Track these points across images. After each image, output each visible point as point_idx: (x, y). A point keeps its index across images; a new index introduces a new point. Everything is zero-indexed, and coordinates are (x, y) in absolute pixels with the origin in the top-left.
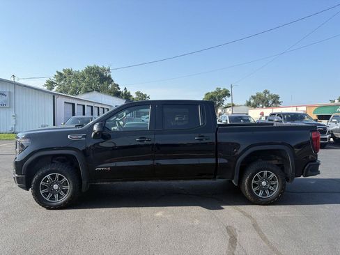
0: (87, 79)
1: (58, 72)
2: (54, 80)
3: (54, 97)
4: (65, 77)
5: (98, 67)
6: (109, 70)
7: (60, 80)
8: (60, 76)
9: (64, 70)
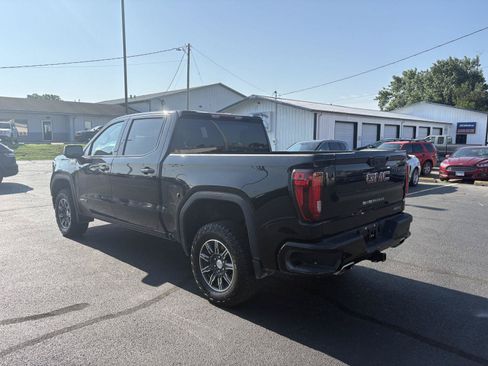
0: (436, 82)
1: (394, 77)
2: (389, 89)
3: (315, 115)
4: (404, 83)
5: (456, 60)
6: (476, 62)
7: (397, 89)
8: (398, 82)
9: (405, 73)
